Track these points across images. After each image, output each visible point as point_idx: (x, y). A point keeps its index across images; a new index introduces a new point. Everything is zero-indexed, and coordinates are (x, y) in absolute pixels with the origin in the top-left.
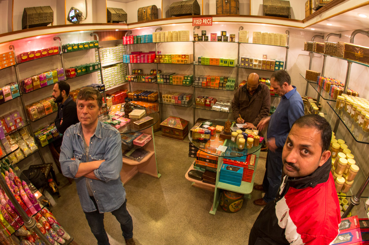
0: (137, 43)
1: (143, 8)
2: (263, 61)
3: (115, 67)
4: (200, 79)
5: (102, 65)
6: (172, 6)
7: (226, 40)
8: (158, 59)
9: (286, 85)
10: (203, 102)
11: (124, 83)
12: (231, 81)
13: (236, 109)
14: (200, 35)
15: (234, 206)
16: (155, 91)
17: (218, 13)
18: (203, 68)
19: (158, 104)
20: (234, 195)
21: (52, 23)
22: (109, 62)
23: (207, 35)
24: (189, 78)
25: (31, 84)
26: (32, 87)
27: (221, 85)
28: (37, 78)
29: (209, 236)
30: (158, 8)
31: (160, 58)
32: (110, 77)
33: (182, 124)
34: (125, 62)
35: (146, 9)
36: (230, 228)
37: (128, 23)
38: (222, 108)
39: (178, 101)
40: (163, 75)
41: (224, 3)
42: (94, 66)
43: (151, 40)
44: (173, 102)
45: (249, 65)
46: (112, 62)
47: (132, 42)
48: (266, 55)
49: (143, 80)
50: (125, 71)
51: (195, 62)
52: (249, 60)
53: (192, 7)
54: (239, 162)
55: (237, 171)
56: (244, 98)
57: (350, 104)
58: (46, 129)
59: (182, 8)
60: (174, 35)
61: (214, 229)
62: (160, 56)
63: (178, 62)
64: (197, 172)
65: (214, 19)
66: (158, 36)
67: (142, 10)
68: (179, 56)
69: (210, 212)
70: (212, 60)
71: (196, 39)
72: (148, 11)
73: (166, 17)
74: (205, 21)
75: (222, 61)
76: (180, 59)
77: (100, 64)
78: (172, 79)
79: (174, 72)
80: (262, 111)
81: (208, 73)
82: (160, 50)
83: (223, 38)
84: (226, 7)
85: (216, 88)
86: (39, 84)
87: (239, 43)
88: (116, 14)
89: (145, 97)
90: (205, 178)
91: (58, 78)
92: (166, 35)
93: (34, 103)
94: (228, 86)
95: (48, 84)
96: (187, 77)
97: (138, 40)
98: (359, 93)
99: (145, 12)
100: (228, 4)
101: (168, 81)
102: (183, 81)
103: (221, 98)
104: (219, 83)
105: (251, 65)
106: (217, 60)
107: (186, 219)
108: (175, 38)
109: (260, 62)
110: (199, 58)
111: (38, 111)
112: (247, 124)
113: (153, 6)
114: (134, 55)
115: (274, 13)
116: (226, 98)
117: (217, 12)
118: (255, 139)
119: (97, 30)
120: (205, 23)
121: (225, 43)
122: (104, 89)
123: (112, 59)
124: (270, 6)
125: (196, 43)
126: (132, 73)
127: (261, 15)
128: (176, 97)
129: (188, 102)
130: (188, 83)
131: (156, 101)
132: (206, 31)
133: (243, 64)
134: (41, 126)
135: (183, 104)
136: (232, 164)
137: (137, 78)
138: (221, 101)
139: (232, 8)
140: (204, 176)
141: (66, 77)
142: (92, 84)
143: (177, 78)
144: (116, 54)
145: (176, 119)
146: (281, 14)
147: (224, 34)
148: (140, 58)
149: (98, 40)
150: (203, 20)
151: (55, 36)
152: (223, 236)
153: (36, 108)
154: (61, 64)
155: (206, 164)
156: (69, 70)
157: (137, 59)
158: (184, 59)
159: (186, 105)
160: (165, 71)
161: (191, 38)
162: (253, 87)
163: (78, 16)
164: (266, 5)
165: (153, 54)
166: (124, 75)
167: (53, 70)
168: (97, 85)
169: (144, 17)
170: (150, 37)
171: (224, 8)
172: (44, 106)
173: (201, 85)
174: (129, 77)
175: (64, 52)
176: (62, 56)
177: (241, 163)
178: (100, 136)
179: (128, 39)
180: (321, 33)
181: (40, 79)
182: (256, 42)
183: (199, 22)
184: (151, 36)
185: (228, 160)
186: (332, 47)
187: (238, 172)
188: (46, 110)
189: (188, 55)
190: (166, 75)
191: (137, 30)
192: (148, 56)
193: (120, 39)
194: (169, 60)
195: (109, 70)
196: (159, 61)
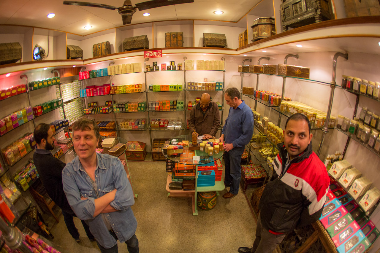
0: (93, 77)
1: (98, 44)
2: (206, 83)
3: (73, 102)
4: (153, 104)
5: (64, 101)
6: (125, 41)
7: (174, 69)
8: (113, 90)
9: (236, 99)
10: (157, 124)
11: (82, 116)
12: (180, 103)
13: (192, 125)
14: (152, 65)
15: (211, 204)
16: (111, 120)
17: (167, 46)
18: (153, 95)
19: (116, 132)
20: (210, 195)
21: (20, 59)
22: (68, 98)
23: (157, 66)
24: (143, 105)
25: (4, 125)
26: (6, 129)
27: (172, 107)
28: (10, 118)
29: (202, 233)
30: (111, 44)
31: (115, 90)
32: (70, 112)
33: (141, 147)
34: (82, 96)
35: (101, 45)
36: (215, 222)
37: (84, 59)
38: (175, 126)
39: (135, 126)
40: (119, 105)
41: (172, 37)
42: (57, 102)
43: (107, 73)
44: (131, 128)
45: (194, 88)
46: (71, 97)
47: (88, 77)
48: (207, 79)
49: (101, 111)
50: (82, 105)
51: (147, 90)
52: (194, 84)
53: (144, 42)
54: (210, 167)
55: (210, 174)
56: (199, 114)
57: (292, 107)
58: (23, 172)
59: (135, 43)
60: (128, 67)
61: (202, 227)
62: (115, 88)
63: (132, 91)
64: (176, 184)
65: (163, 51)
66: (113, 69)
67: (97, 46)
68: (133, 86)
69: (193, 215)
70: (162, 86)
71: (148, 69)
72: (102, 47)
73: (119, 52)
74: (155, 53)
75: (171, 87)
76: (134, 88)
77: (62, 100)
78: (127, 107)
79: (127, 101)
80: (215, 123)
81: (158, 98)
82: (113, 83)
83: (172, 67)
84: (174, 41)
85: (167, 111)
86: (12, 124)
87: (185, 71)
88: (73, 51)
89: (104, 127)
90: (185, 187)
91: (28, 117)
92: (121, 67)
93: (8, 146)
94: (178, 108)
95: (20, 124)
96: (141, 104)
97: (93, 75)
98: (291, 98)
99: (99, 48)
100: (175, 39)
101: (124, 110)
102: (138, 108)
103: (171, 118)
104: (170, 106)
105: (196, 88)
106: (167, 86)
107: (176, 226)
108: (129, 70)
109: (203, 84)
110: (150, 86)
111: (14, 154)
112: (205, 136)
113: (107, 42)
114: (91, 89)
115: (214, 44)
116: (176, 118)
117: (165, 46)
118: (220, 145)
119: (58, 66)
120: (156, 55)
121: (174, 72)
122: (68, 124)
123: (70, 95)
124: (210, 38)
125: (147, 73)
126: (89, 106)
127: (201, 46)
128: (133, 124)
129: (144, 126)
130: (142, 109)
131: (114, 129)
132: (156, 62)
133: (189, 88)
134: (18, 169)
135: (140, 129)
136: (205, 169)
137: (94, 110)
138: (173, 121)
139: (178, 42)
140: (184, 185)
141: (34, 116)
142: (56, 121)
143: (132, 106)
144: (74, 89)
145: (135, 143)
146: (219, 45)
147: (173, 63)
148: (97, 91)
149: (59, 76)
150: (154, 52)
151: (21, 75)
152: (212, 229)
153: (12, 151)
154: (29, 103)
155: (185, 175)
156: (36, 108)
157: (93, 92)
158: (138, 88)
159: (143, 129)
160: (118, 102)
161: (143, 70)
162: (206, 104)
163: (41, 53)
164: (207, 38)
165: (108, 87)
166: (81, 109)
167: (21, 110)
168: (60, 121)
169: (99, 53)
170: (106, 71)
171: (172, 42)
172: (18, 148)
173: (154, 109)
174: (87, 110)
175: (31, 90)
176: (29, 94)
177: (211, 167)
178: (104, 168)
179: (84, 75)
180: (249, 58)
181: (12, 119)
182: (199, 68)
183: (150, 54)
184: (107, 69)
185: (200, 167)
186: (270, 68)
187: (212, 174)
188: (21, 152)
189: (141, 85)
190: (122, 105)
191: (92, 65)
192: (104, 89)
193: (76, 75)
194: (123, 90)
195: (69, 105)
196: (115, 92)
